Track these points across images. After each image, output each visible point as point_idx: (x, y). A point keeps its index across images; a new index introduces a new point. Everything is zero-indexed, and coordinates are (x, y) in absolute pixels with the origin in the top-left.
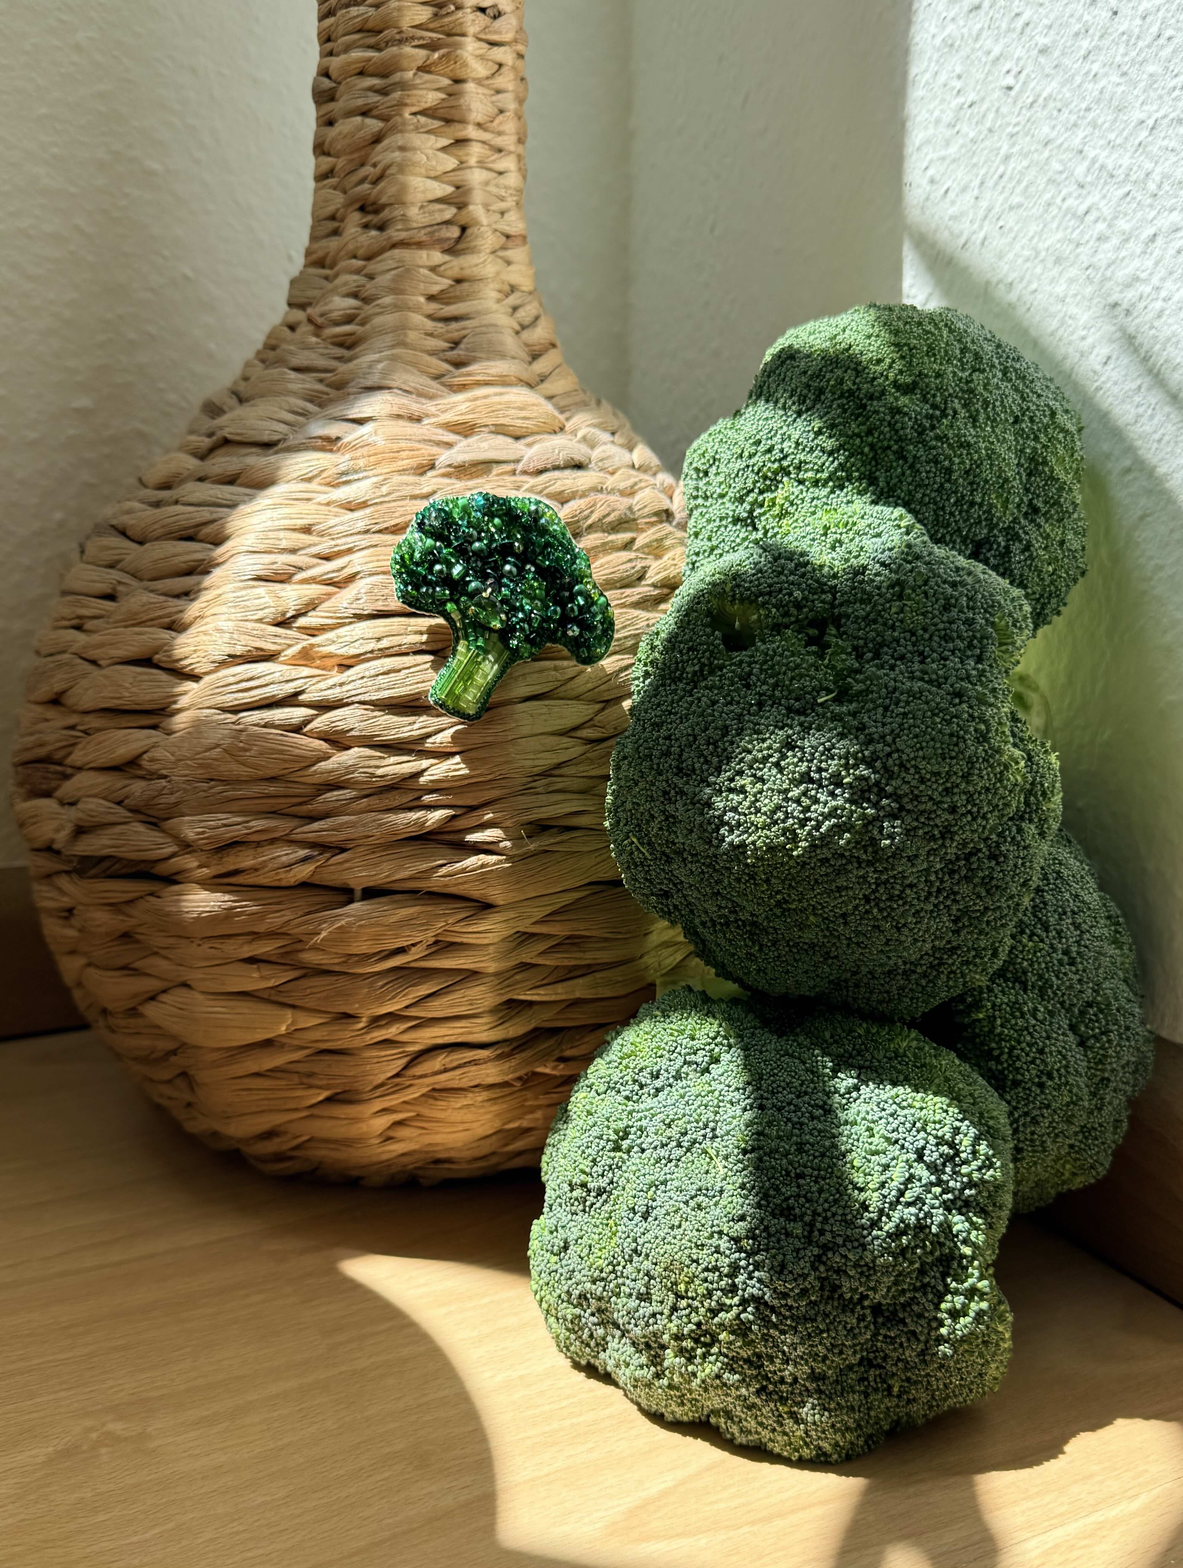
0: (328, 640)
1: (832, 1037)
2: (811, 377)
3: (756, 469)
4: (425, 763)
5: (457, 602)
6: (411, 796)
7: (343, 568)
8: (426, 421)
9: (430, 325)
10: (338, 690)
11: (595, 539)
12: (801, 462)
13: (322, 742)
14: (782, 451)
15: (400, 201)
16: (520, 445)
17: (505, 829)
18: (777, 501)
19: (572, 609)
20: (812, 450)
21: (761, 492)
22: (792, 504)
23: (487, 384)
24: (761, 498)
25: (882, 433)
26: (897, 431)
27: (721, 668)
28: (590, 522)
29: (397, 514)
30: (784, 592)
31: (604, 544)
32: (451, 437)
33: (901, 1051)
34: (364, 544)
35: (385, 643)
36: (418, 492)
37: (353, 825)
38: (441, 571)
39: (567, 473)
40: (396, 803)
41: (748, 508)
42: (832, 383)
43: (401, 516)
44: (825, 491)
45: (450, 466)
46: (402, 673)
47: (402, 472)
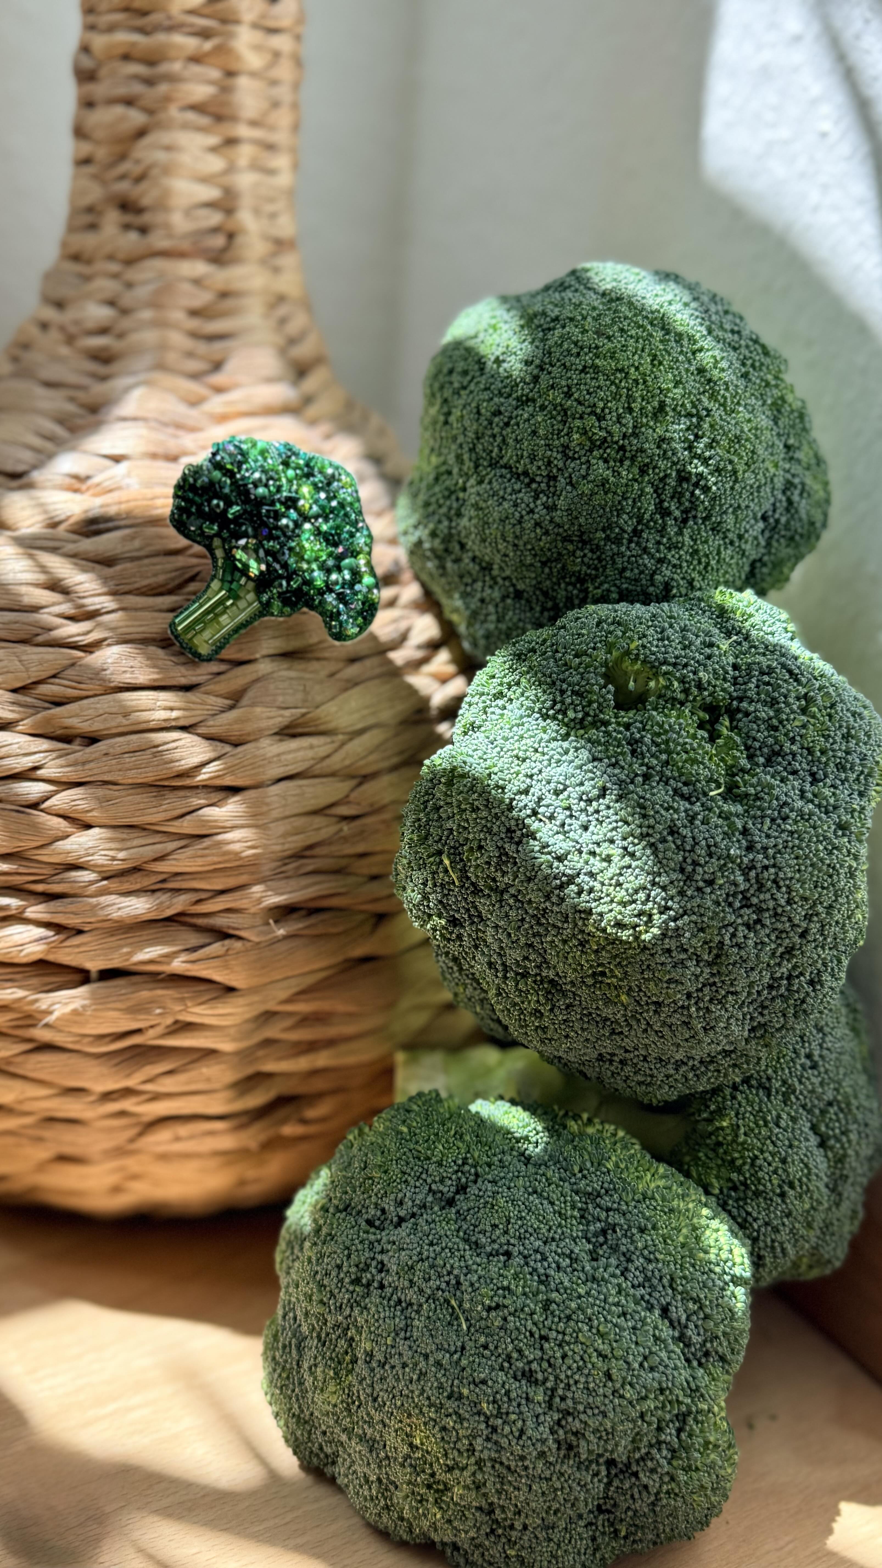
0: (69, 712)
1: (581, 1171)
6: (155, 879)
7: (87, 633)
9: (190, 343)
10: (79, 768)
13: (60, 820)
23: (250, 414)
29: (148, 574)
34: (113, 606)
37: (91, 908)
40: (138, 886)
43: (154, 576)
46: (149, 752)
47: (156, 522)
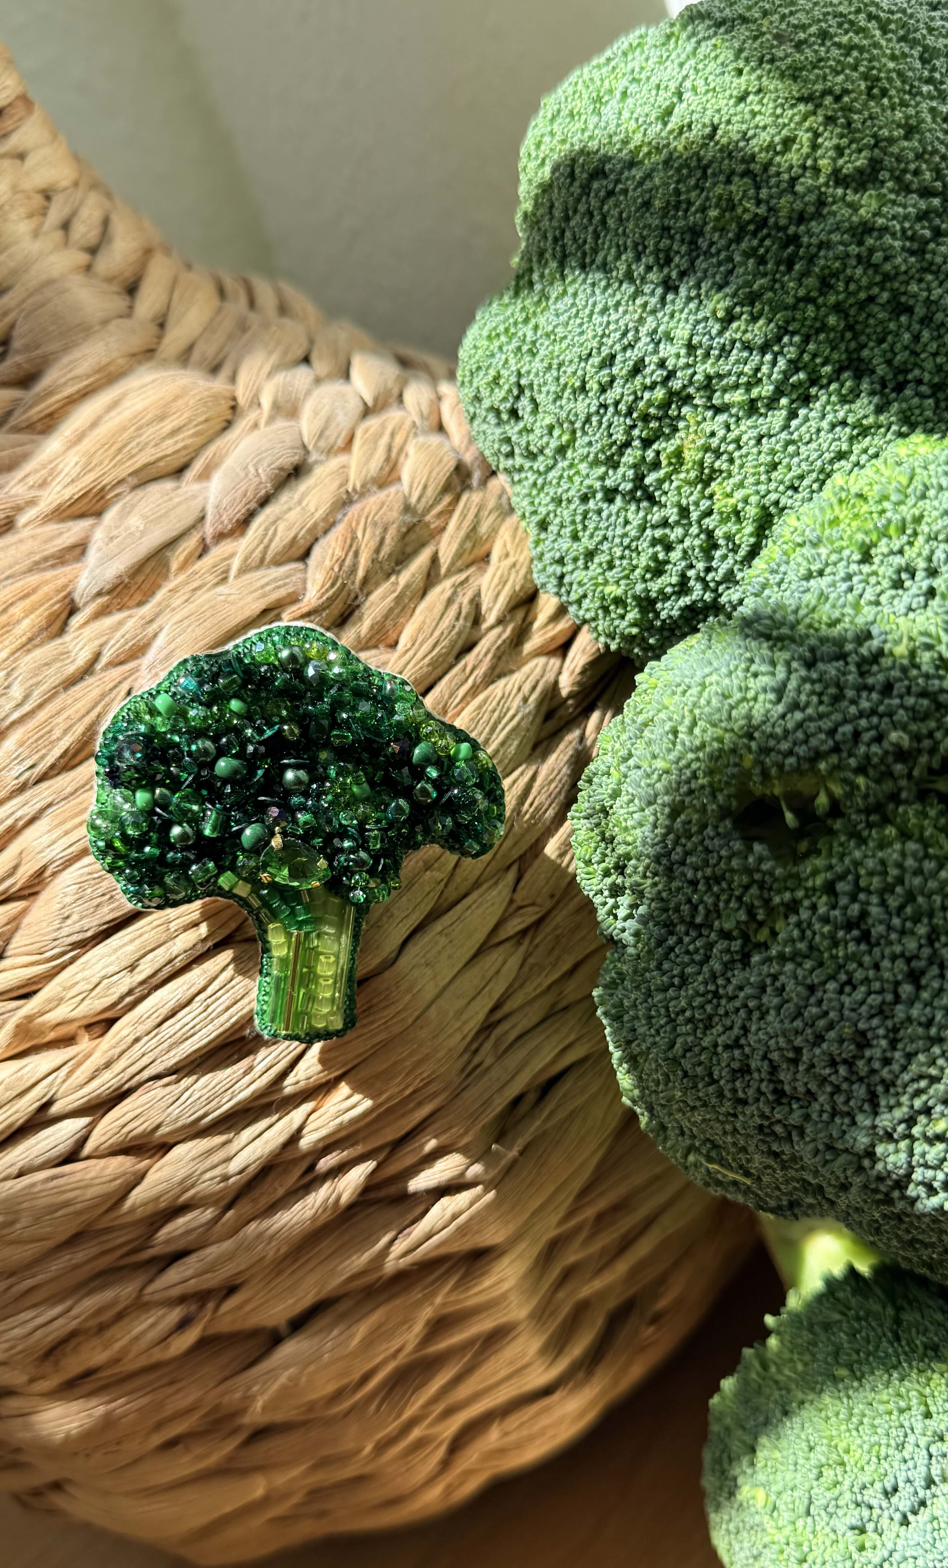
0: (49, 1001)
2: (665, 212)
3: (622, 407)
4: (297, 1116)
5: (233, 868)
7: (17, 866)
8: (22, 520)
10: (107, 1075)
11: (384, 598)
12: (709, 378)
13: (120, 1159)
14: (662, 364)
16: (189, 484)
17: (464, 1151)
18: (687, 454)
19: (424, 791)
20: (725, 353)
21: (647, 443)
22: (718, 454)
23: (85, 394)
24: (650, 454)
25: (849, 280)
26: (876, 267)
27: (793, 907)
28: (361, 573)
29: (57, 733)
30: (867, 736)
31: (399, 599)
32: (74, 530)
34: (29, 811)
35: (145, 969)
36: (71, 669)
37: (230, 1256)
38: (184, 836)
39: (285, 498)
40: (281, 1192)
41: (631, 473)
42: (713, 213)
43: (66, 732)
44: (777, 418)
45: (99, 594)
46: (194, 1005)
47: (29, 644)
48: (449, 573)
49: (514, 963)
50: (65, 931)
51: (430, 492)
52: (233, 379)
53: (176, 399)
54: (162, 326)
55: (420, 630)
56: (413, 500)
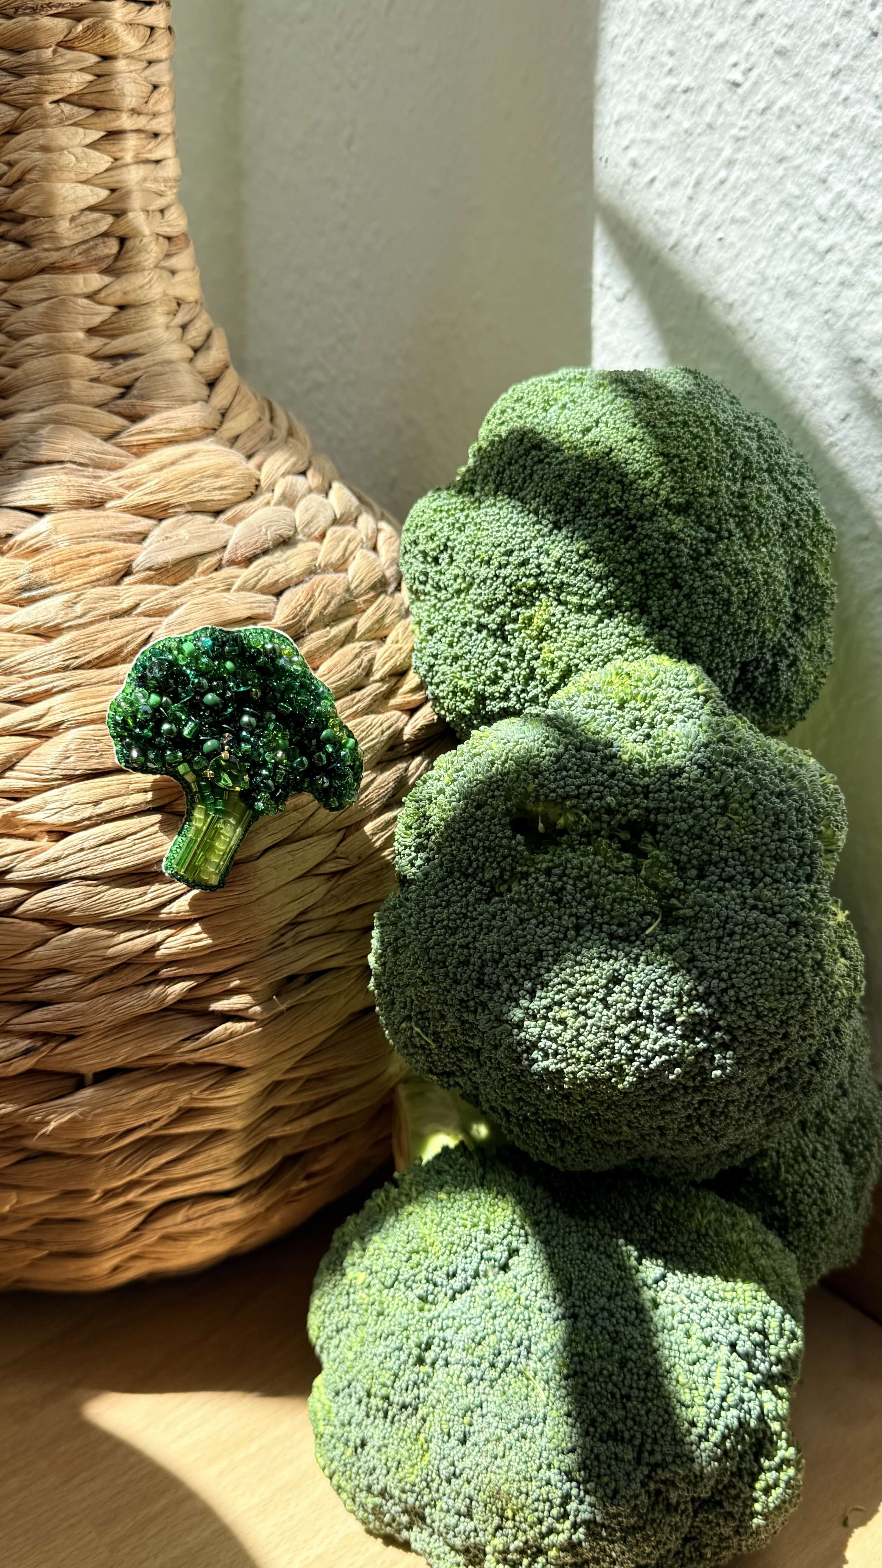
0: (33, 806)
1: (631, 1217)
2: (569, 485)
3: (508, 581)
4: (160, 935)
5: (190, 762)
6: (146, 972)
7: (42, 716)
8: (110, 504)
9: (95, 368)
10: (52, 866)
11: (319, 638)
12: (562, 583)
13: (36, 924)
14: (539, 566)
15: (46, 216)
16: (220, 524)
17: (253, 994)
18: (535, 620)
19: (320, 757)
20: (576, 573)
21: (514, 606)
22: (553, 626)
23: (171, 442)
24: (514, 613)
25: (655, 560)
26: (671, 558)
27: (525, 875)
28: (311, 618)
29: (99, 643)
30: (595, 795)
31: (328, 642)
32: (143, 524)
33: (703, 1230)
34: (64, 684)
35: (103, 808)
36: (117, 608)
37: (82, 1013)
38: (170, 731)
39: (277, 555)
40: (130, 982)
41: (498, 620)
42: (595, 496)
43: (104, 644)
44: (592, 619)
45: (149, 569)
46: (127, 840)
47: (95, 582)
48: (359, 640)
49: (323, 889)
50: (62, 766)
51: (363, 585)
52: (259, 467)
53: (229, 467)
54: (223, 415)
55: (335, 666)
56: (353, 586)
